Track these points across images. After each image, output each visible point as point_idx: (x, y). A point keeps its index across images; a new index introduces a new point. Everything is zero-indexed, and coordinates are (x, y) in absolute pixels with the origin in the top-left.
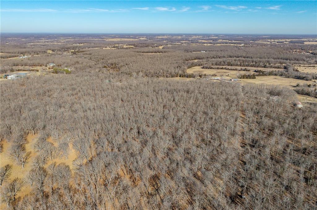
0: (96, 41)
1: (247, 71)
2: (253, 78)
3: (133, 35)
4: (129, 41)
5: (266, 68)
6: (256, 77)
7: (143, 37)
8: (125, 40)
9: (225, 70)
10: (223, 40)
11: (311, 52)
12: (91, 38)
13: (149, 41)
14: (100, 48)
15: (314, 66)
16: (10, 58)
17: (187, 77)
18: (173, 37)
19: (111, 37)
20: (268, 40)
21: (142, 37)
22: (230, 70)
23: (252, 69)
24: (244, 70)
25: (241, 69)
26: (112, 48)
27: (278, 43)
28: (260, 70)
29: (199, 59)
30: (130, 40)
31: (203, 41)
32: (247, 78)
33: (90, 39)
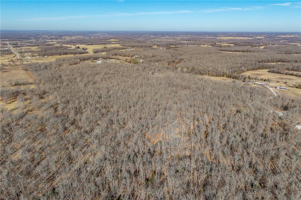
0: (207, 39)
7: (261, 36)
8: (237, 39)
14: (197, 45)
16: (122, 49)
19: (227, 36)
21: (259, 36)
26: (209, 46)
33: (206, 37)
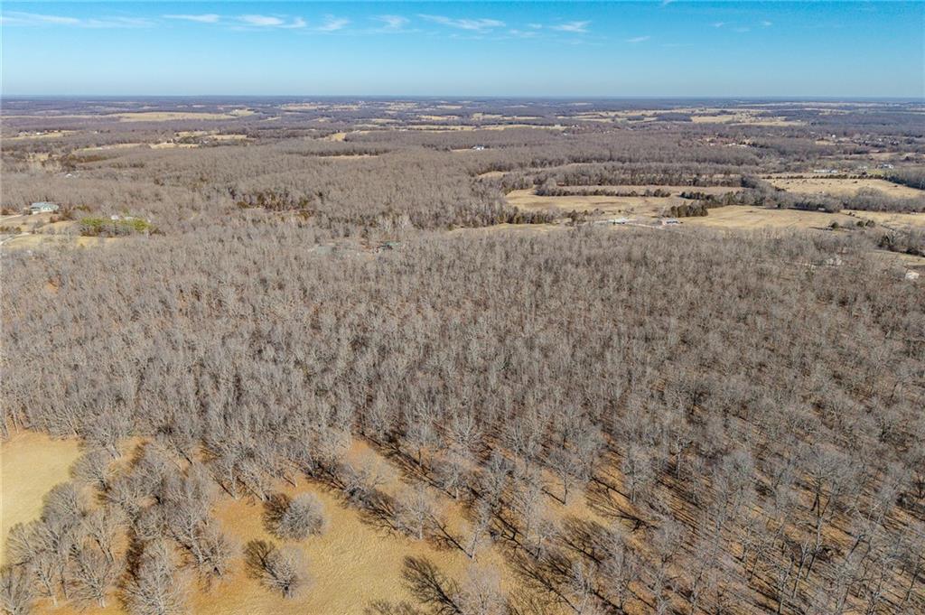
0: (94, 123)
1: (662, 196)
2: (702, 215)
3: (199, 100)
4: (205, 120)
5: (698, 186)
6: (709, 210)
7: (241, 109)
9: (604, 197)
10: (484, 114)
11: (747, 141)
12: (57, 112)
13: (270, 119)
14: (136, 145)
15: (801, 177)
17: (532, 223)
18: (332, 105)
20: (601, 113)
21: (237, 108)
22: (617, 195)
23: (674, 192)
24: (655, 195)
25: (648, 191)
27: (630, 120)
28: (699, 194)
29: (500, 169)
30: (207, 118)
31: (433, 118)
32: (687, 215)
